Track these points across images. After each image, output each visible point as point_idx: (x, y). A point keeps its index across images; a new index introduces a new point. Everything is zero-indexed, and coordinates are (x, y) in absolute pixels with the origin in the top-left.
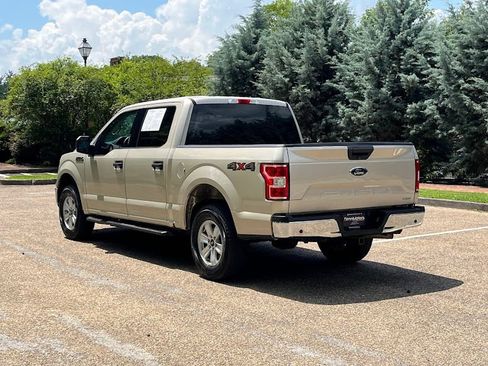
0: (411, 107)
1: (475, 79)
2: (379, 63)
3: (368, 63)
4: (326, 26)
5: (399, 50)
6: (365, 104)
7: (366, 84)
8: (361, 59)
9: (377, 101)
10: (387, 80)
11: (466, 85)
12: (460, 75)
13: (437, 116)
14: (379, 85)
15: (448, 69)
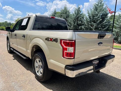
0: (80, 27)
1: (92, 22)
2: (75, 19)
3: (73, 19)
4: (66, 14)
5: (78, 18)
6: (72, 26)
7: (72, 23)
8: (72, 19)
9: (74, 26)
10: (76, 22)
11: (90, 24)
12: (89, 22)
13: (84, 29)
14: (75, 23)
15: (87, 21)
